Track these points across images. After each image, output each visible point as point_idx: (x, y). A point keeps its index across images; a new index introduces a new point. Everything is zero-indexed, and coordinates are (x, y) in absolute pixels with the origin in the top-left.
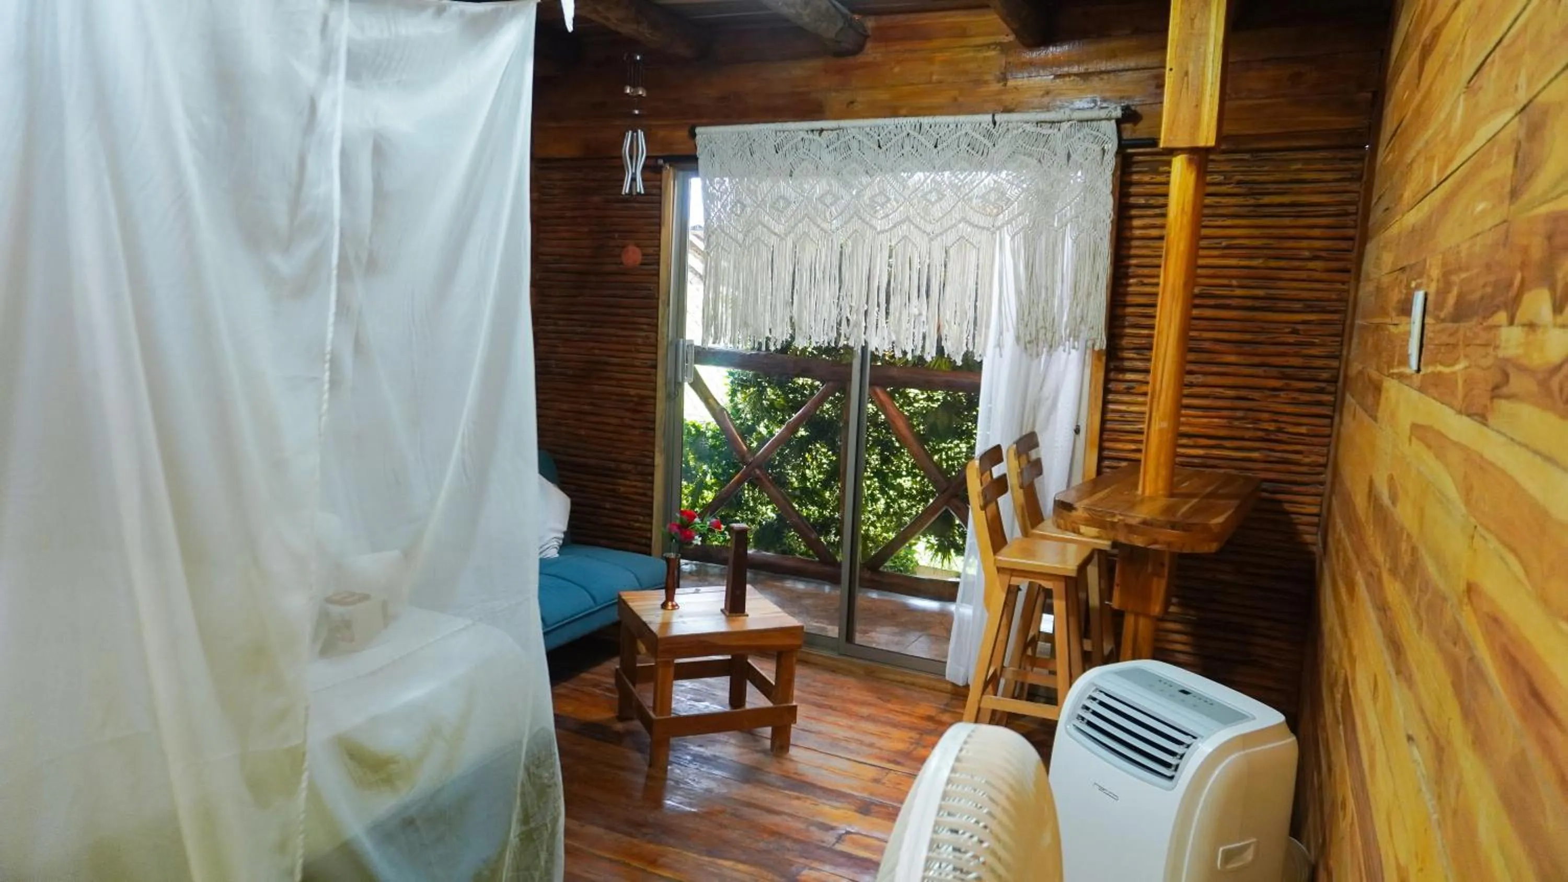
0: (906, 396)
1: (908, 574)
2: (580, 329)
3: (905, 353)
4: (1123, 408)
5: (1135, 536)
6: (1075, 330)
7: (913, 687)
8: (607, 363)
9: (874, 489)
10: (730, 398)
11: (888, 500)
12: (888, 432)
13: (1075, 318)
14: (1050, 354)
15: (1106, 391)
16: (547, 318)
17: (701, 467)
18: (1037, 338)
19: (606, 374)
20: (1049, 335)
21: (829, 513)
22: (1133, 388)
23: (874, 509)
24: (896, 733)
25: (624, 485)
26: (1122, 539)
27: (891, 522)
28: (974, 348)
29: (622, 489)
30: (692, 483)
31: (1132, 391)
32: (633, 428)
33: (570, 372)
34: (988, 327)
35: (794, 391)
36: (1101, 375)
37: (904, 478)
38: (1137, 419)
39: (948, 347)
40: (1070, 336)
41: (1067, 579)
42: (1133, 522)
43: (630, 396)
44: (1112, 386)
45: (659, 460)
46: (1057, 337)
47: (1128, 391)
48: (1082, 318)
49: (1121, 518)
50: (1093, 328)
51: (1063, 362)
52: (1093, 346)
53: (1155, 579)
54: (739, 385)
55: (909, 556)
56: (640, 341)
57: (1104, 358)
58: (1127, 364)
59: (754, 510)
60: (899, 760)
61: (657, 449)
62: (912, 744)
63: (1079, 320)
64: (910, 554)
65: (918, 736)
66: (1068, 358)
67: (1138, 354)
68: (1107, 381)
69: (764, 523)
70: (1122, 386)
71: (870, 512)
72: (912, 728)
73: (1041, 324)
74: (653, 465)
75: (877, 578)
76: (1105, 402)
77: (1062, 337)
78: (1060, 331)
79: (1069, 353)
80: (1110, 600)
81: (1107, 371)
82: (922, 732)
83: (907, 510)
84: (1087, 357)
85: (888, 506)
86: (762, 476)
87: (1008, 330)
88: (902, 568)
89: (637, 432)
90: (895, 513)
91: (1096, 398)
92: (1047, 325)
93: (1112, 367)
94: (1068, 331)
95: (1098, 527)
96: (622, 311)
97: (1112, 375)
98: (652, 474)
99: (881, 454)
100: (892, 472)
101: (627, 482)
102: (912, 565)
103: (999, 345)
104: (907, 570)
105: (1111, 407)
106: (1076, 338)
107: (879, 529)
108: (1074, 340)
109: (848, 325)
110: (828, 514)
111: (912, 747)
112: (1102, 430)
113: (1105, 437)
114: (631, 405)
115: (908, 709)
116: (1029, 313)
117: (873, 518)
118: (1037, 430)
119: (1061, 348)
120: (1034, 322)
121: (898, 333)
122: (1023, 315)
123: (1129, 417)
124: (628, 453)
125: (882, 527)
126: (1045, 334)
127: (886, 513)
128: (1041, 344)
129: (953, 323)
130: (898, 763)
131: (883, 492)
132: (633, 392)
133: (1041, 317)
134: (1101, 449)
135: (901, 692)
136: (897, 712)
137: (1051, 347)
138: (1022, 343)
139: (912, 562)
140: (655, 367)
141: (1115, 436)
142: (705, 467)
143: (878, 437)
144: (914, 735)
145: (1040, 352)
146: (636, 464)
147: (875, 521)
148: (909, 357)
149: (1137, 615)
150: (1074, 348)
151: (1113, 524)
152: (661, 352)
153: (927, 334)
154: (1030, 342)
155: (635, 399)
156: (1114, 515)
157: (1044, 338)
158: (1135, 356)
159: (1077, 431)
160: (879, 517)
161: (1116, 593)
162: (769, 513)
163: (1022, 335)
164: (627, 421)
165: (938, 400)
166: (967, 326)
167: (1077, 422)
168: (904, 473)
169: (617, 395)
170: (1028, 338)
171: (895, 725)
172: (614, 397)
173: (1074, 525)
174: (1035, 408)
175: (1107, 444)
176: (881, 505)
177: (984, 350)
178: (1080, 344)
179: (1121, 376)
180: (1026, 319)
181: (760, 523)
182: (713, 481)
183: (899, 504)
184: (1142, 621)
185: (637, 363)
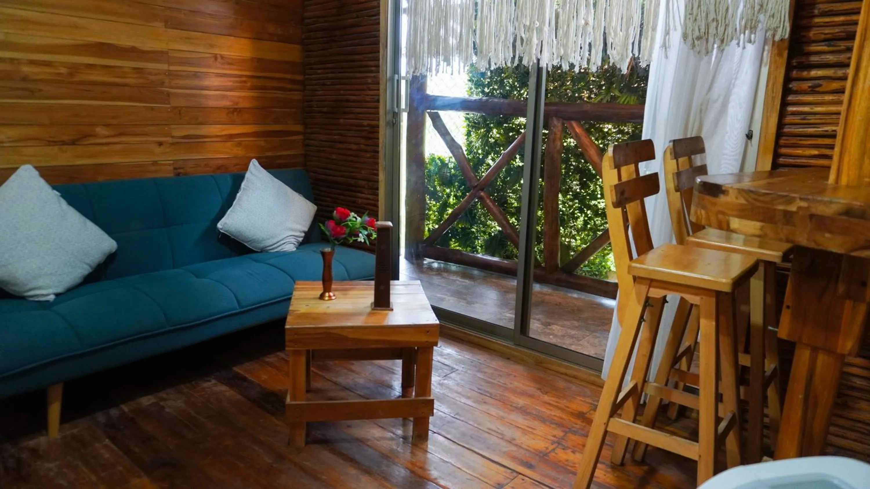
0: (601, 130)
1: (602, 278)
2: (330, 75)
3: (572, 66)
4: (806, 109)
5: (827, 235)
6: (752, 20)
7: (574, 380)
8: (348, 101)
9: (575, 210)
10: (466, 137)
11: (586, 218)
12: (586, 162)
13: (753, 8)
14: (721, 50)
15: (786, 91)
16: (311, 69)
17: (444, 190)
18: (707, 33)
19: (348, 110)
20: (721, 29)
21: (541, 227)
22: (820, 86)
23: (575, 225)
24: (541, 429)
25: (362, 198)
26: (803, 240)
27: (588, 235)
28: (639, 54)
29: (360, 201)
30: (439, 202)
31: (817, 89)
32: (366, 151)
33: (325, 110)
34: (654, 29)
35: (512, 129)
36: (782, 71)
37: (599, 200)
38: (823, 121)
39: (614, 55)
40: (745, 28)
41: (718, 294)
42: (828, 211)
43: (364, 126)
44: (793, 85)
45: (382, 177)
46: (730, 30)
47: (813, 91)
48: (762, 6)
49: (804, 204)
50: (773, 16)
51: (736, 59)
52: (774, 36)
53: (848, 304)
54: (473, 127)
55: (603, 263)
56: (370, 81)
57: (785, 54)
58: (814, 59)
59: (485, 225)
60: (533, 462)
61: (380, 168)
62: (553, 443)
63: (757, 8)
64: (605, 262)
65: (561, 434)
66: (742, 55)
67: (828, 46)
68: (788, 79)
69: (493, 234)
70: (805, 85)
71: (571, 227)
72: (559, 425)
73: (712, 16)
74: (377, 181)
75: (571, 280)
76: (784, 104)
77: (736, 29)
78: (735, 21)
79: (744, 48)
80: (777, 324)
81: (789, 68)
82: (568, 430)
83: (600, 226)
84: (765, 53)
85: (586, 223)
86: (485, 197)
87: (675, 29)
88: (597, 273)
89: (368, 155)
90: (591, 229)
91: (773, 98)
92: (719, 18)
93: (795, 64)
94: (743, 23)
95: (761, 221)
96: (358, 57)
97: (794, 73)
98: (377, 189)
99: (580, 180)
100: (589, 195)
101: (363, 195)
102: (605, 271)
103: (665, 46)
104: (601, 273)
105: (791, 109)
106: (753, 29)
107: (579, 242)
108: (751, 33)
109: (522, 44)
110: (539, 229)
111: (551, 447)
112: (779, 134)
113: (782, 142)
114: (364, 134)
115: (563, 403)
116: (699, 6)
117: (574, 233)
118: (703, 136)
119: (734, 42)
120: (704, 15)
121: (565, 47)
122: (692, 8)
123: (812, 119)
124: (363, 172)
125: (581, 240)
126: (717, 28)
127: (584, 228)
128: (711, 39)
129: (619, 29)
130: (530, 466)
131: (581, 211)
132: (365, 123)
133: (712, 8)
134: (776, 155)
135: (561, 384)
136: (550, 404)
137: (722, 41)
138: (690, 38)
139: (605, 268)
140: (378, 101)
141: (793, 141)
142: (448, 191)
143: (578, 166)
144: (559, 433)
145: (710, 48)
146: (368, 180)
147: (575, 235)
148: (577, 70)
149: (815, 350)
150: (750, 41)
151: (788, 216)
152: (382, 87)
153: (592, 44)
154: (699, 38)
155: (367, 128)
156: (790, 201)
157: (715, 32)
158: (826, 48)
159: (749, 136)
160: (578, 231)
161: (786, 317)
162: (496, 227)
163: (689, 32)
164: (363, 147)
165: (628, 133)
166: (633, 32)
167: (750, 126)
168: (599, 196)
169: (357, 126)
170: (697, 33)
171: (543, 419)
172: (355, 128)
173: (721, 216)
174: (702, 112)
175: (783, 151)
176: (580, 222)
177: (650, 55)
178: (759, 36)
179: (805, 74)
180: (695, 12)
181: (490, 234)
182: (455, 201)
183: (594, 221)
184: (822, 359)
185: (368, 98)
